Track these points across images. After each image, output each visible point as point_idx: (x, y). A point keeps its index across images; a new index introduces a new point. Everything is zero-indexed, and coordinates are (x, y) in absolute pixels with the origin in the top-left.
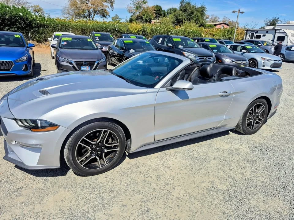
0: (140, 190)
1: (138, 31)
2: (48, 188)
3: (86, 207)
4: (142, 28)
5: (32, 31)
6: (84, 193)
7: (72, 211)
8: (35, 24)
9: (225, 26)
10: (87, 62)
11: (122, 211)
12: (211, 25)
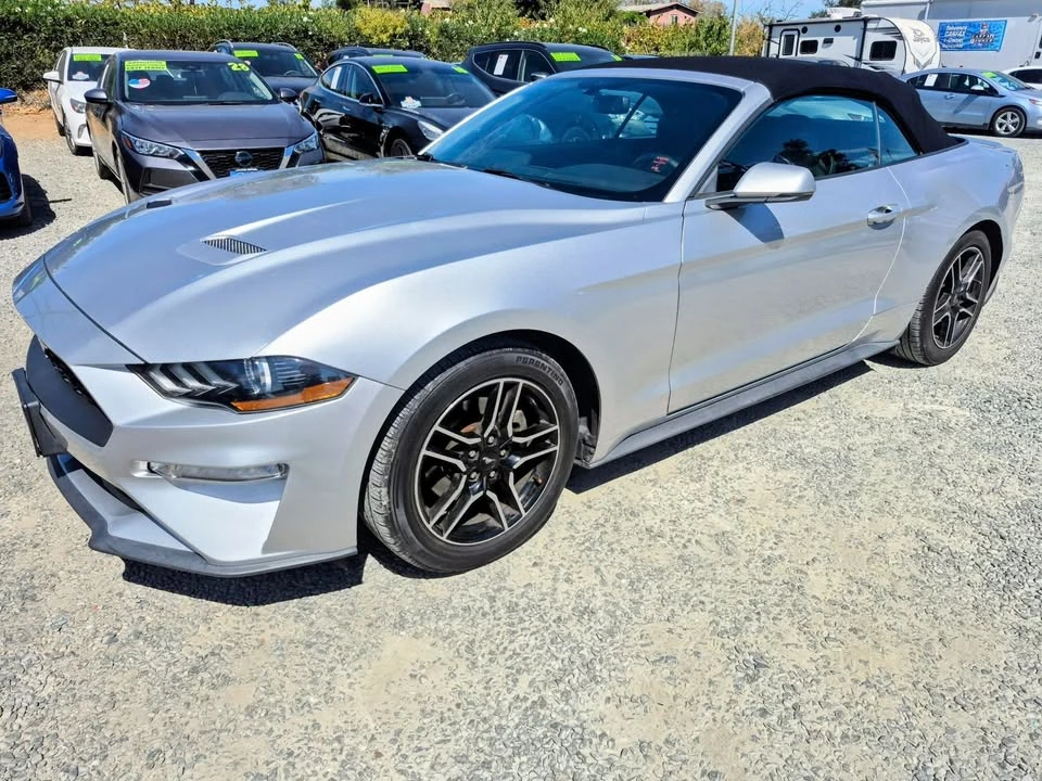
0: (687, 594)
1: (395, 36)
2: (328, 636)
3: (522, 688)
4: (408, 26)
6: (484, 634)
7: (479, 708)
9: (681, 15)
10: (251, 151)
11: (669, 678)
12: (635, 13)
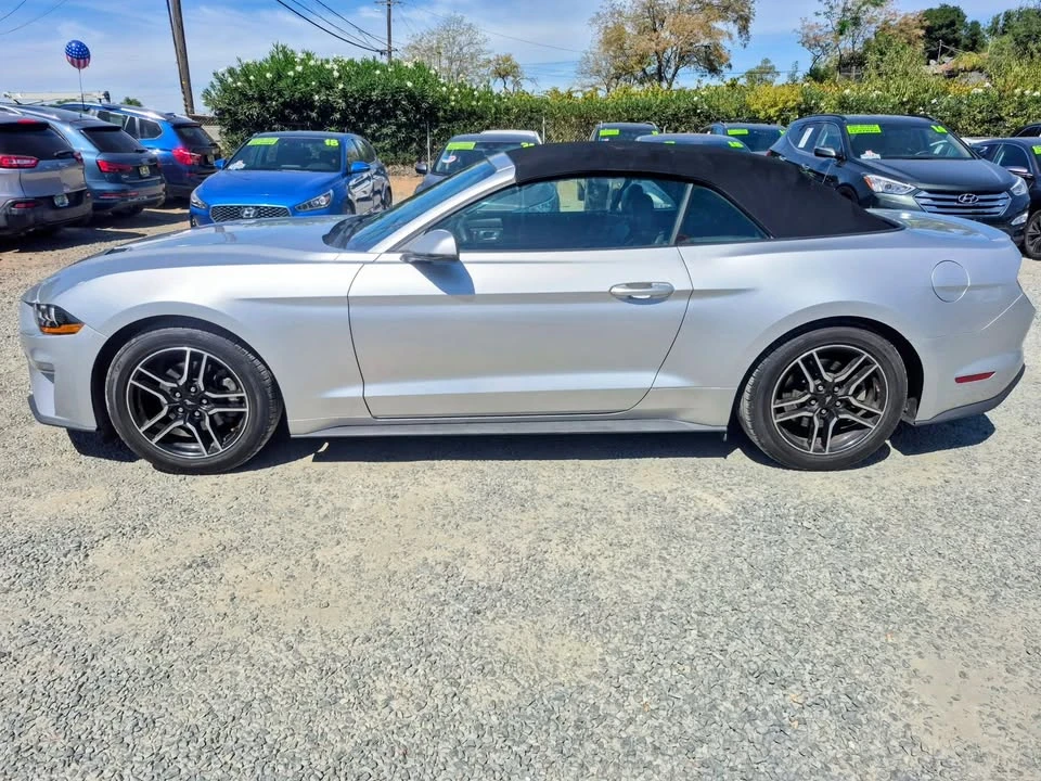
1: (784, 109)
5: (436, 131)
8: (445, 111)
